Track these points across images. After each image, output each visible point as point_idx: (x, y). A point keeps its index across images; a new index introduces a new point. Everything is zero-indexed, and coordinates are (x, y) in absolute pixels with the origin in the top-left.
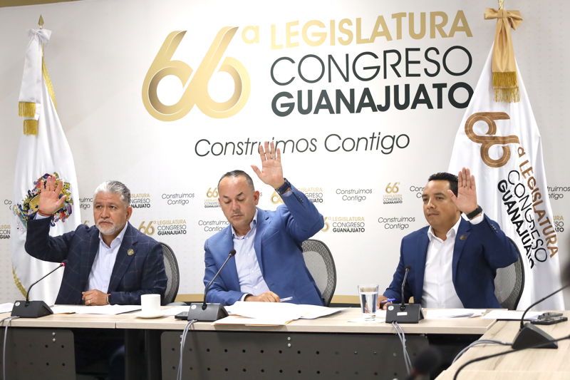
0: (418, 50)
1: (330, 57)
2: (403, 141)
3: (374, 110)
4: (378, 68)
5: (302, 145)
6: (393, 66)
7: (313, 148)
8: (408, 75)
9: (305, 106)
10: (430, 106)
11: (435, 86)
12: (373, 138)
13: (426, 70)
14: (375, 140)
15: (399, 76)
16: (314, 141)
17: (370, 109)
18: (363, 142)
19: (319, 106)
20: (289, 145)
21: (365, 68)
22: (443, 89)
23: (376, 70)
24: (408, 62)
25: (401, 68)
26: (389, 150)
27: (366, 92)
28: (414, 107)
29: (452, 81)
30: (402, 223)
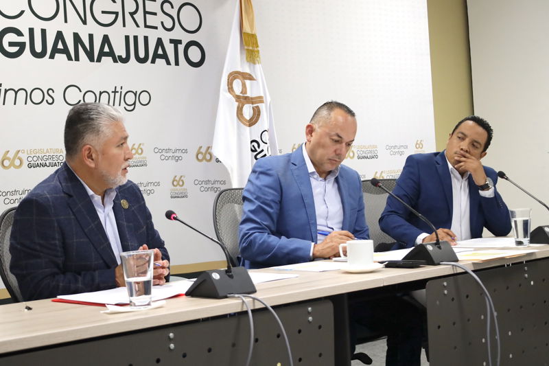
0: (155, 1)
2: (144, 98)
3: (115, 61)
4: (117, 14)
5: (37, 96)
6: (132, 14)
7: (50, 101)
8: (146, 26)
9: (38, 49)
11: (172, 41)
12: (115, 92)
13: (162, 23)
15: (138, 26)
16: (50, 92)
17: (110, 59)
18: (105, 96)
19: (55, 50)
20: (21, 95)
21: (103, 12)
22: (179, 45)
23: (114, 16)
24: (145, 13)
25: (139, 17)
26: (132, 107)
27: (106, 39)
28: (153, 62)
29: (187, 39)
30: (148, 188)
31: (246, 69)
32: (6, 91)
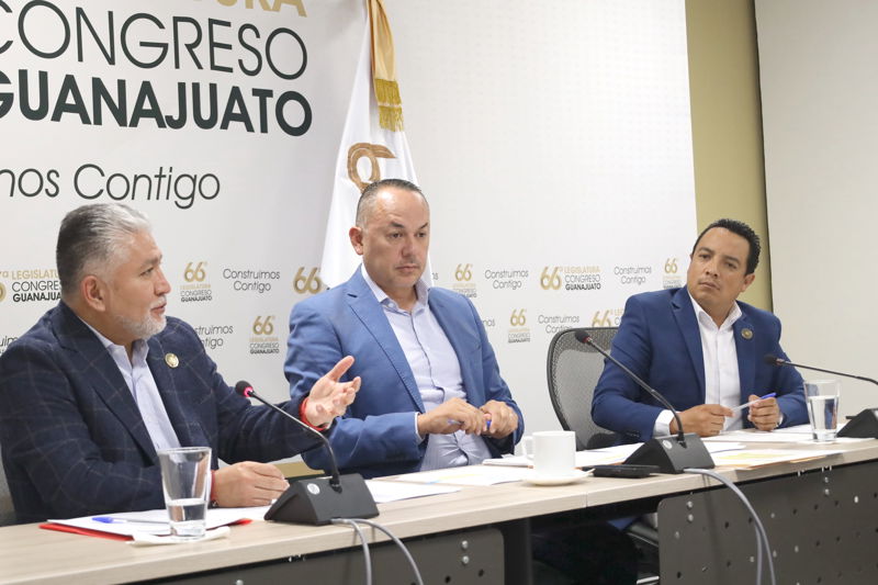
0: (228, 24)
1: (80, 12)
2: (209, 187)
3: (161, 125)
4: (165, 46)
5: (30, 183)
6: (190, 47)
7: (52, 190)
8: (214, 67)
9: (34, 104)
10: (250, 128)
11: (256, 92)
12: (160, 176)
13: (240, 62)
14: (164, 181)
15: (200, 67)
16: (53, 176)
17: (153, 121)
18: (143, 184)
19: (62, 107)
20: (5, 180)
21: (142, 44)
22: (268, 99)
23: (161, 49)
24: (213, 45)
25: (202, 51)
26: (188, 202)
27: (146, 89)
28: (224, 126)
29: (280, 87)
30: (212, 336)
31: (380, 141)
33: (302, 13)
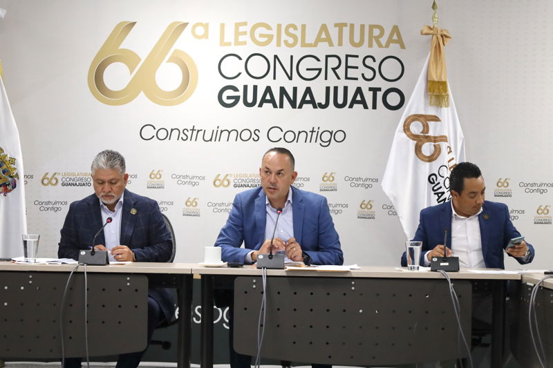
0: (357, 56)
1: (276, 57)
2: (340, 136)
3: (315, 107)
4: (320, 70)
5: (246, 135)
6: (334, 69)
7: (256, 138)
8: (347, 78)
9: (250, 100)
10: (366, 107)
11: (370, 89)
12: (313, 131)
13: (363, 75)
14: (315, 134)
15: (339, 78)
16: (257, 132)
17: (310, 106)
18: (303, 135)
19: (264, 100)
20: (234, 134)
21: (308, 69)
22: (378, 93)
23: (318, 71)
24: (347, 67)
25: (341, 71)
26: (328, 143)
27: (308, 90)
28: (351, 106)
29: (385, 86)
30: (336, 209)
32: (222, 132)
33: (403, 47)
